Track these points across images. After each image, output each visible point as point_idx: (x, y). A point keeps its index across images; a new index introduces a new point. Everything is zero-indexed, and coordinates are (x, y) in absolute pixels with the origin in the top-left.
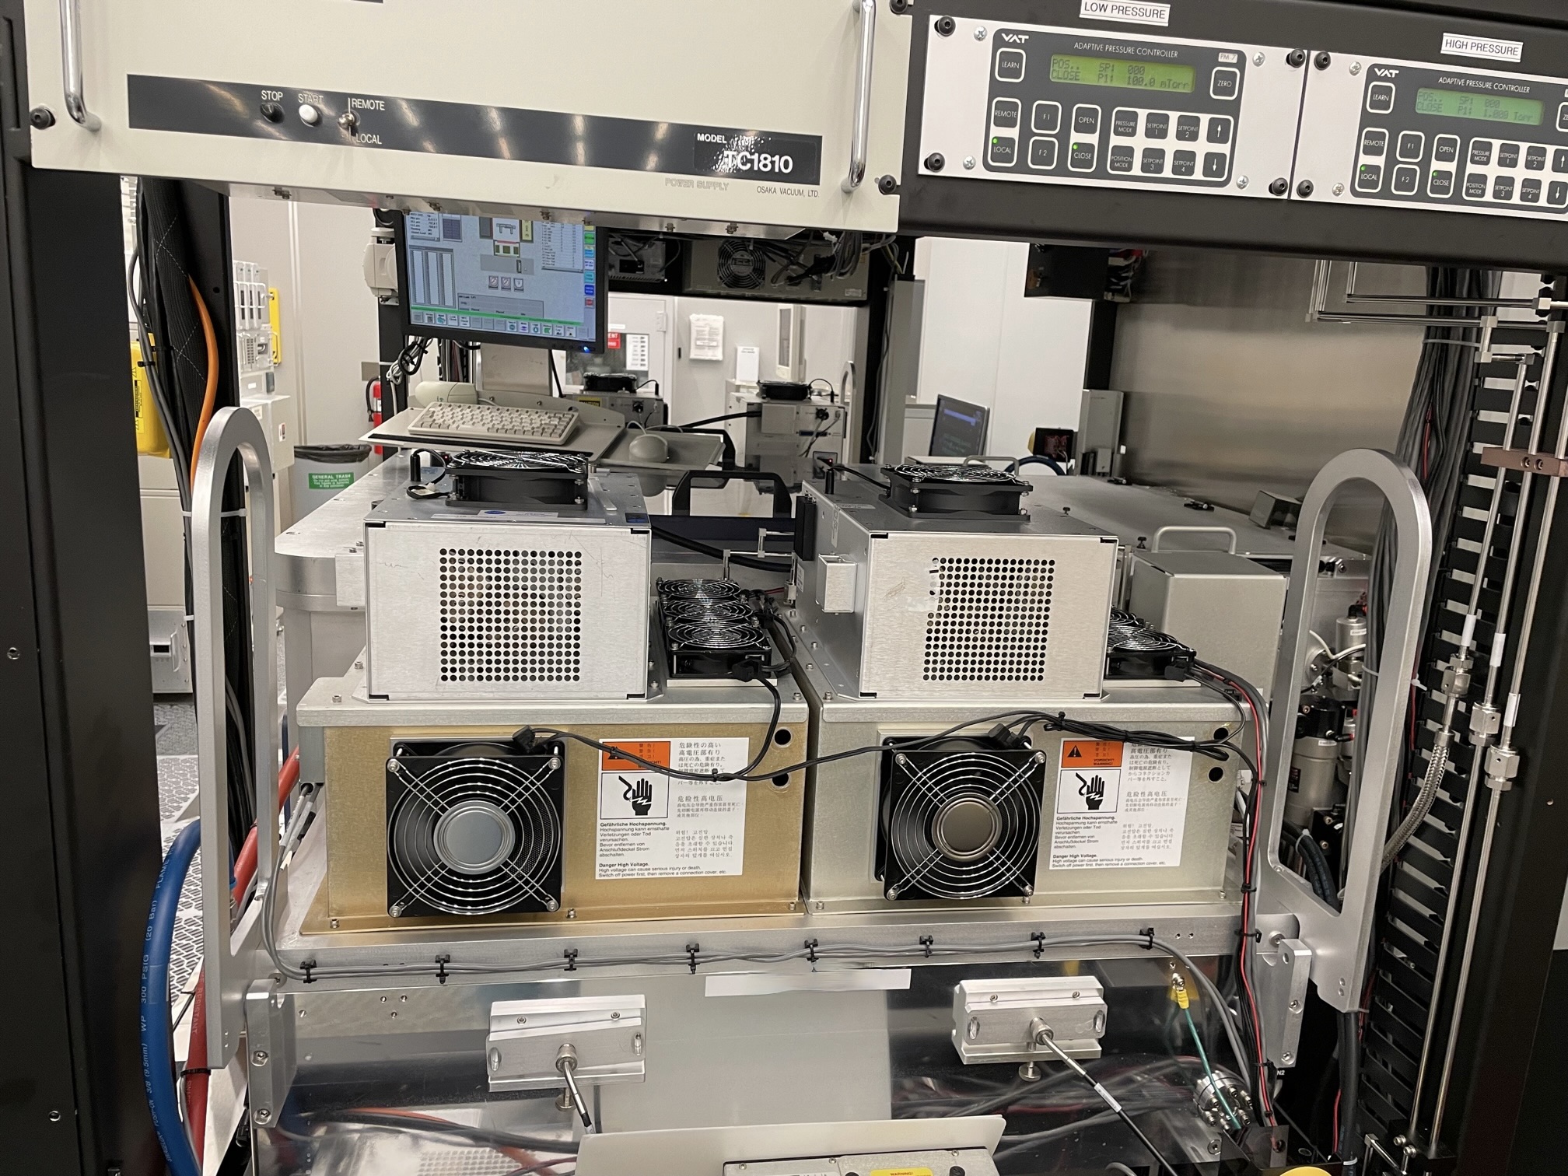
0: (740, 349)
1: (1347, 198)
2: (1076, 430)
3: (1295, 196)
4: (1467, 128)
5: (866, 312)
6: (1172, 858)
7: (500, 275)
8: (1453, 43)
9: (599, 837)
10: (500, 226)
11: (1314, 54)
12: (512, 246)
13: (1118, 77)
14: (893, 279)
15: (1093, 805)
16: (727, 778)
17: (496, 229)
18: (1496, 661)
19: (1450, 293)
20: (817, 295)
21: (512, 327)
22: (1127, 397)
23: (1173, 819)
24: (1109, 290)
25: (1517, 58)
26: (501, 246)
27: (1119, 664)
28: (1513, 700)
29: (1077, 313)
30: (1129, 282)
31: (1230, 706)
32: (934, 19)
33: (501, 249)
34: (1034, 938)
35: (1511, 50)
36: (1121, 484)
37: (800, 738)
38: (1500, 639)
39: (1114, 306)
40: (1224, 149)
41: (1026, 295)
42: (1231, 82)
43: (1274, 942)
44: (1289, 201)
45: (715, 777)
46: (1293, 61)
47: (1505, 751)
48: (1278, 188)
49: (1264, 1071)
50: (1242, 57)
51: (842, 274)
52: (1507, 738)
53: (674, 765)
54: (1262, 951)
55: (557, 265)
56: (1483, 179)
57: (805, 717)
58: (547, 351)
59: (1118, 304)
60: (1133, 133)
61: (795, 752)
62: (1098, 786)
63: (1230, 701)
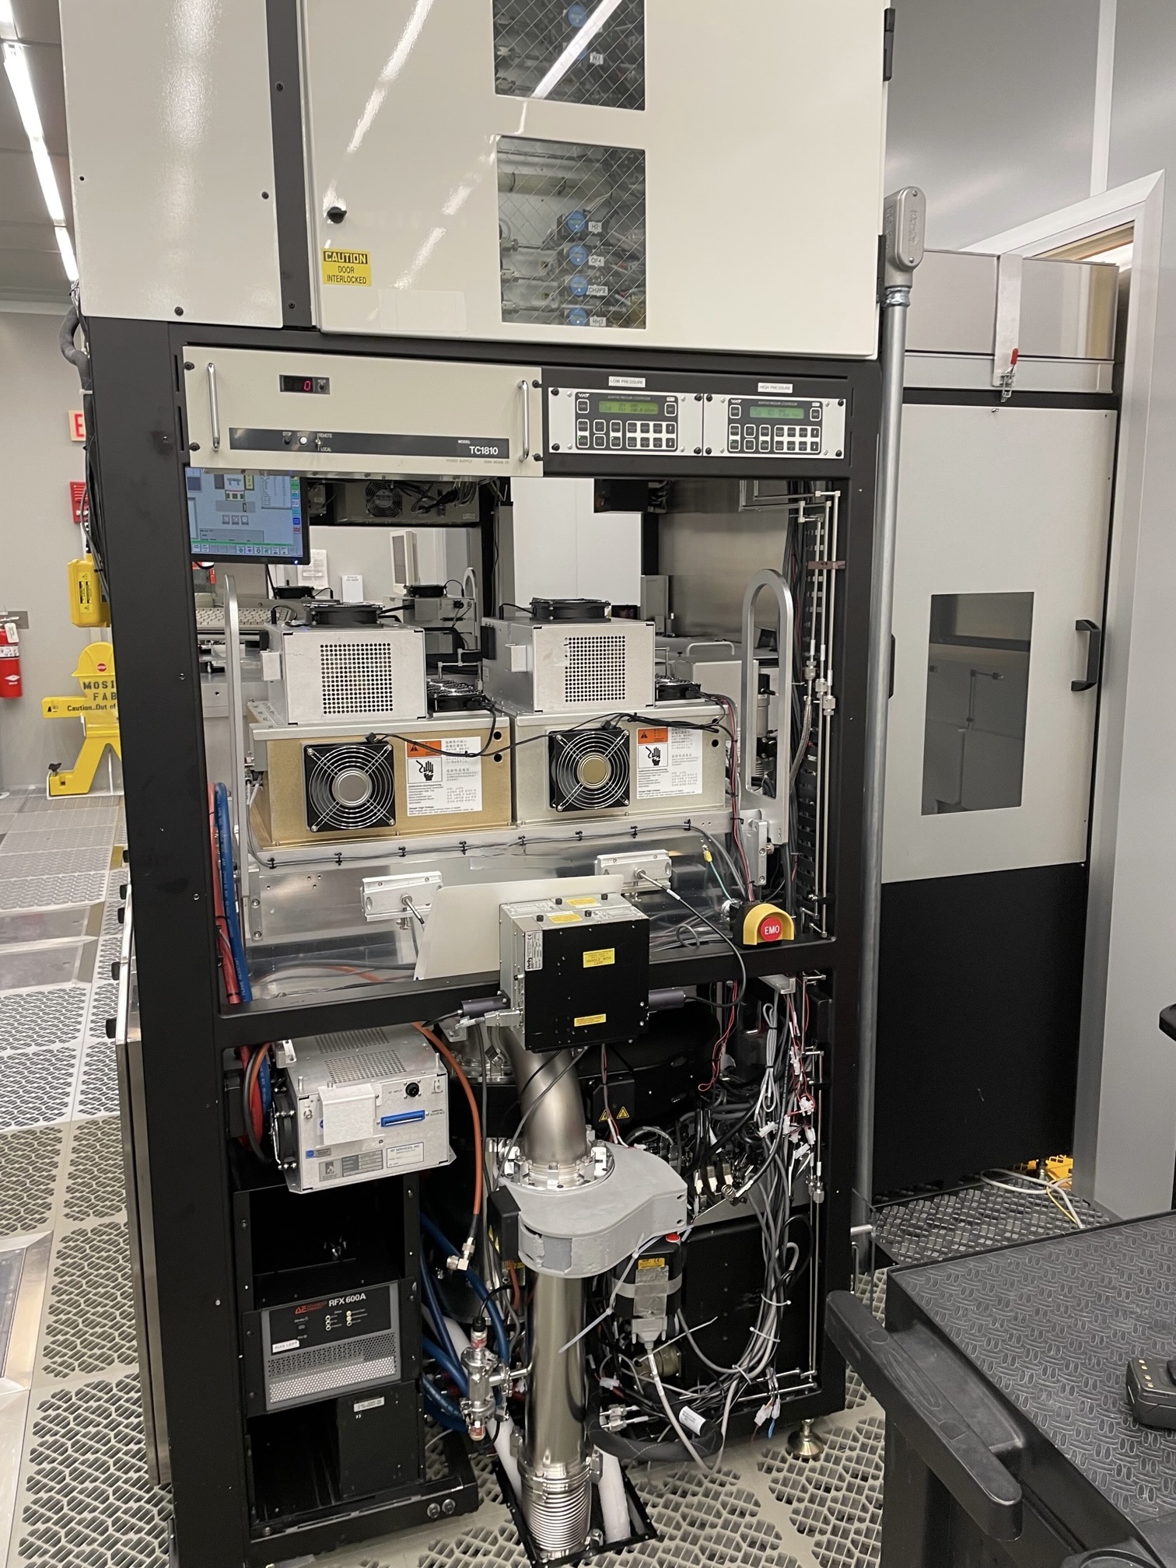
0: (345, 578)
1: (726, 454)
2: (639, 605)
3: (705, 454)
4: (773, 422)
5: (477, 533)
6: (699, 790)
7: (231, 514)
8: (762, 387)
9: (408, 794)
10: (230, 480)
11: (706, 395)
12: (239, 494)
13: (627, 409)
14: (497, 505)
15: (656, 763)
16: (474, 755)
17: (226, 483)
18: (823, 658)
19: (796, 493)
20: (442, 519)
21: (241, 550)
22: (671, 578)
23: (697, 768)
24: (651, 505)
25: (790, 391)
26: (231, 493)
27: (662, 693)
28: (830, 673)
29: (631, 523)
30: (664, 499)
31: (718, 706)
32: (550, 389)
33: (231, 496)
34: (632, 828)
35: (788, 388)
36: (671, 637)
37: (506, 735)
38: (823, 647)
39: (656, 516)
40: (673, 436)
41: (595, 511)
42: (672, 409)
43: (750, 824)
44: (702, 456)
45: (466, 755)
46: (698, 399)
47: (830, 697)
48: (698, 451)
49: (751, 886)
50: (676, 398)
51: (463, 503)
52: (830, 692)
53: (444, 749)
54: (744, 827)
55: (272, 505)
56: (782, 443)
57: (508, 724)
58: (264, 566)
59: (658, 514)
60: (635, 431)
61: (505, 740)
62: (657, 753)
63: (717, 704)
